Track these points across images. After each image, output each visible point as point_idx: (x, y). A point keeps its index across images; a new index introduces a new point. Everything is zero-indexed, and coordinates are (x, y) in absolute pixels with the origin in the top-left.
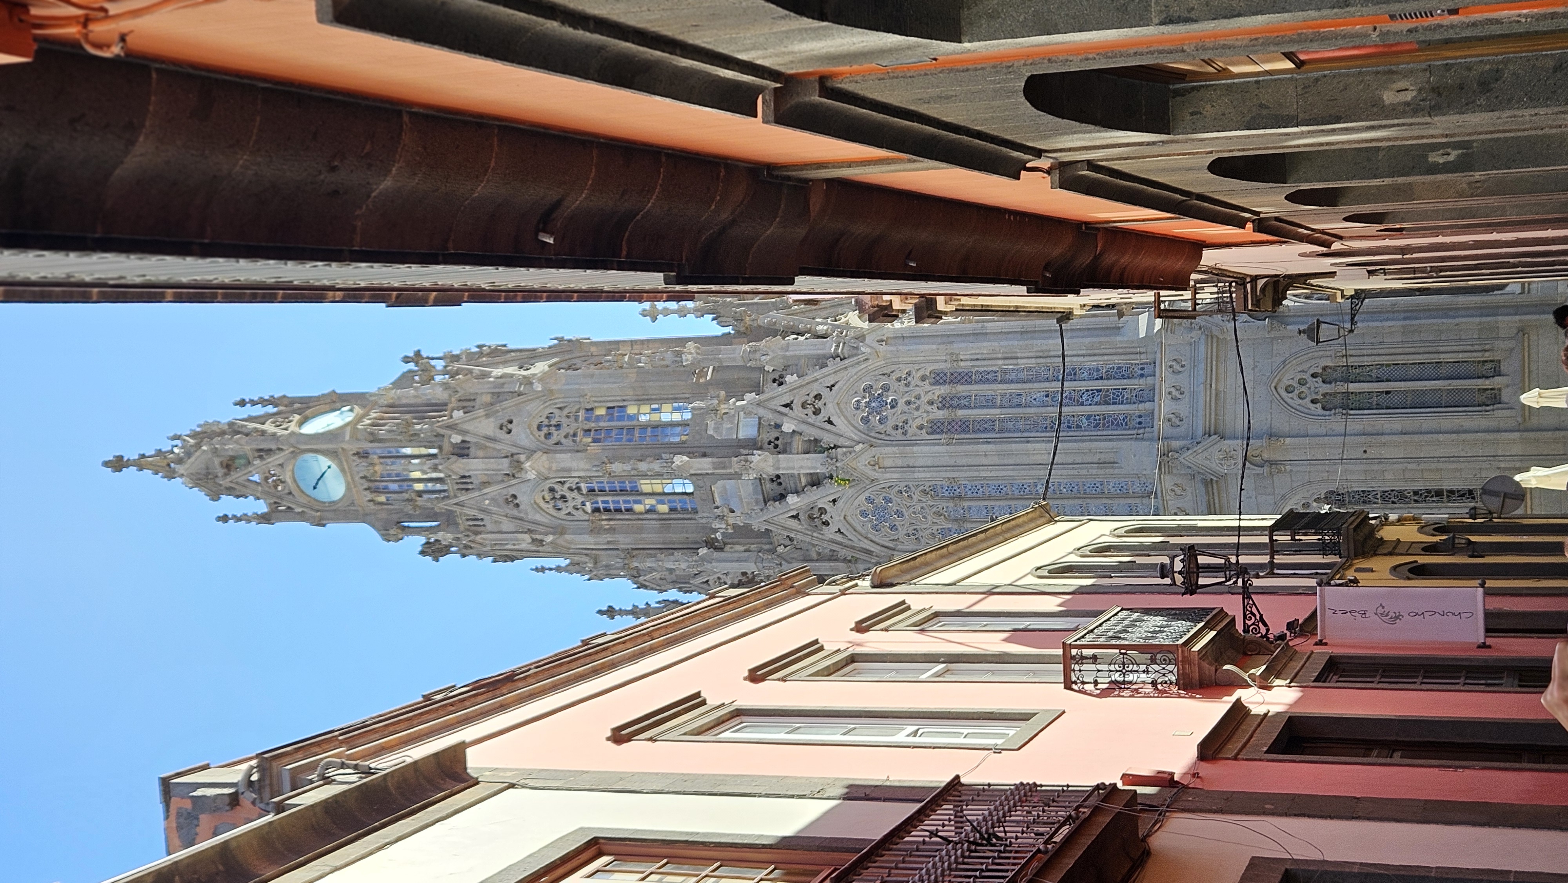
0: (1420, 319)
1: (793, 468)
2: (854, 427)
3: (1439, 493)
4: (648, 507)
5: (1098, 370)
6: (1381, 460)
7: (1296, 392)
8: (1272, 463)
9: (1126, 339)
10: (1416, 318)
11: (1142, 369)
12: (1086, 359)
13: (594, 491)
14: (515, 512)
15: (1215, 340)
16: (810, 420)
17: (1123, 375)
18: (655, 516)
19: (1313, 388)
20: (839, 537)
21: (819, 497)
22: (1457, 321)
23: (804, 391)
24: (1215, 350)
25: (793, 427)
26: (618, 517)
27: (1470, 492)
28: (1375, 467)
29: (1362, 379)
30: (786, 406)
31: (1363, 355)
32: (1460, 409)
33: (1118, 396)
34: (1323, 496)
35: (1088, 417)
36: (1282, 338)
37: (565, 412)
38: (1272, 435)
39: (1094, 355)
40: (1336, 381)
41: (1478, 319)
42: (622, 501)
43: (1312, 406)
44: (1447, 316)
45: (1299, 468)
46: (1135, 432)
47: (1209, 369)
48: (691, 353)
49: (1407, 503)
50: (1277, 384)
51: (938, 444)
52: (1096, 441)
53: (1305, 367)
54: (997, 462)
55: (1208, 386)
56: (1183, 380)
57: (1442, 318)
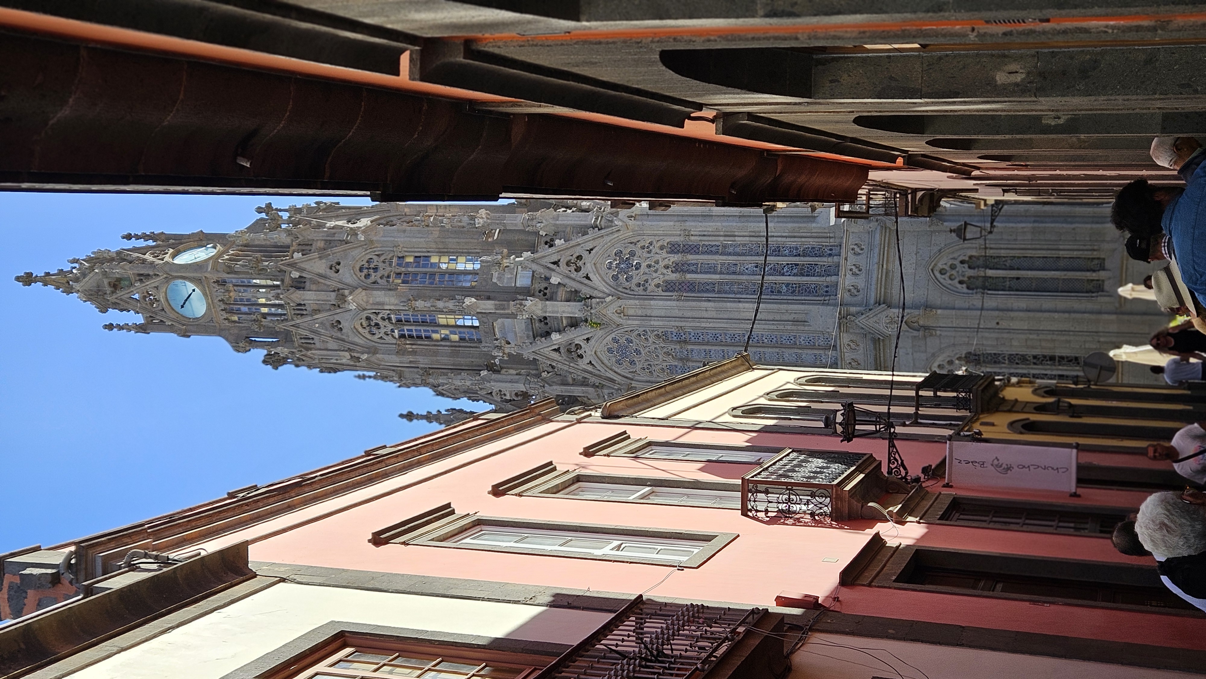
0: (1046, 222)
1: (557, 312)
2: (606, 283)
3: (1052, 358)
4: (443, 336)
5: (797, 249)
6: (1009, 330)
7: (948, 274)
8: (926, 328)
9: (819, 225)
10: (1042, 222)
11: (831, 250)
12: (788, 239)
13: (401, 321)
14: (339, 335)
15: (888, 231)
16: (572, 275)
17: (816, 254)
18: (448, 344)
19: (960, 273)
20: (590, 368)
21: (577, 336)
22: (1073, 226)
23: (569, 252)
24: (887, 239)
25: (559, 280)
26: (419, 342)
27: (1076, 359)
28: (1005, 336)
29: (998, 266)
30: (554, 263)
31: (1001, 249)
32: (1073, 294)
33: (811, 270)
34: (963, 356)
35: (787, 285)
36: (939, 232)
37: (382, 258)
38: (928, 307)
39: (795, 237)
40: (978, 267)
41: (1089, 226)
42: (423, 331)
43: (959, 286)
44: (1066, 222)
45: (946, 333)
46: (822, 298)
47: (882, 253)
48: (483, 218)
49: (1028, 364)
50: (934, 267)
51: (670, 300)
52: (791, 304)
53: (955, 255)
54: (715, 316)
55: (881, 266)
56: (861, 261)
57: (1062, 223)
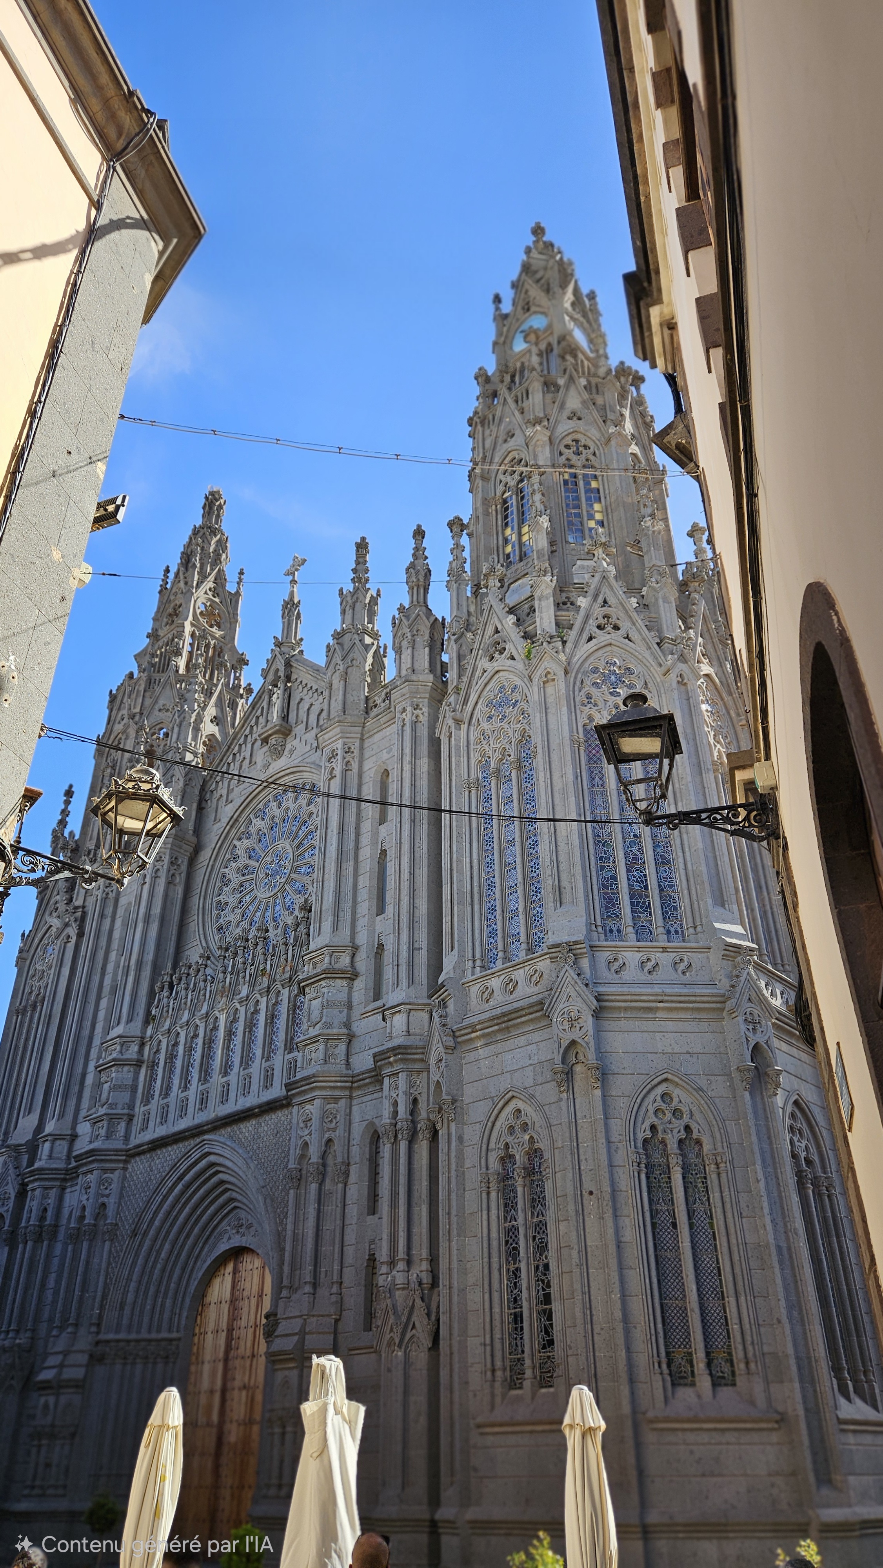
0: (782, 1269)
1: (541, 612)
2: (585, 660)
3: (547, 1299)
4: (509, 538)
5: (671, 886)
6: (581, 1213)
7: (663, 1106)
8: (569, 1075)
9: (710, 908)
10: (781, 1262)
11: (677, 932)
12: (683, 872)
13: (521, 492)
14: (500, 440)
15: (719, 1005)
16: (591, 621)
17: (667, 913)
18: (501, 543)
19: (671, 1126)
20: (478, 673)
21: (516, 645)
22: (785, 1320)
23: (622, 615)
25: (583, 605)
26: (499, 516)
28: (571, 1208)
29: (690, 1190)
30: (605, 602)
31: (721, 1192)
32: (660, 1325)
33: (641, 907)
34: (536, 1146)
35: (614, 878)
36: (732, 1087)
37: (592, 457)
38: (603, 1074)
39: (688, 881)
40: (684, 1156)
41: (790, 1350)
42: (514, 516)
43: (647, 1125)
44: (790, 1308)
45: (564, 1108)
46: (599, 922)
47: (682, 999)
49: (534, 1257)
50: (672, 1082)
51: (571, 731)
52: (585, 881)
53: (698, 1116)
54: (556, 789)
55: (660, 998)
56: (665, 973)
57: (787, 1299)
